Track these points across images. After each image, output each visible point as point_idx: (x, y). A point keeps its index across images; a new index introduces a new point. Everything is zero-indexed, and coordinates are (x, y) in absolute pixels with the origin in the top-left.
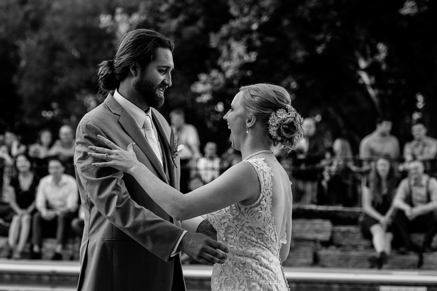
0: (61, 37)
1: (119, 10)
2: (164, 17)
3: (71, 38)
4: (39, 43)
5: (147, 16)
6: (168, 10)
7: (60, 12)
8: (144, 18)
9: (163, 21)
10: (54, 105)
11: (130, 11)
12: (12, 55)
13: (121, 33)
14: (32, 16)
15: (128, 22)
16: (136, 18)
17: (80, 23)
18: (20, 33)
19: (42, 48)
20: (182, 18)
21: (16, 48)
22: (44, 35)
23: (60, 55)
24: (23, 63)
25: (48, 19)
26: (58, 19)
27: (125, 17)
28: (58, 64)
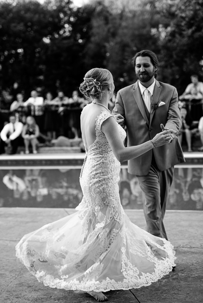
0: (127, 40)
1: (160, 26)
2: (184, 28)
3: (132, 40)
4: (116, 43)
5: (175, 28)
6: (185, 24)
7: (126, 27)
8: (173, 29)
9: (184, 30)
10: (125, 74)
11: (166, 26)
12: (103, 50)
13: (162, 37)
14: (112, 30)
15: (166, 32)
16: (169, 29)
17: (137, 32)
18: (106, 40)
19: (118, 46)
20: (194, 28)
21: (105, 47)
22: (118, 39)
23: (127, 49)
24: (108, 54)
25: (120, 31)
26: (125, 31)
27: (164, 29)
28: (126, 54)
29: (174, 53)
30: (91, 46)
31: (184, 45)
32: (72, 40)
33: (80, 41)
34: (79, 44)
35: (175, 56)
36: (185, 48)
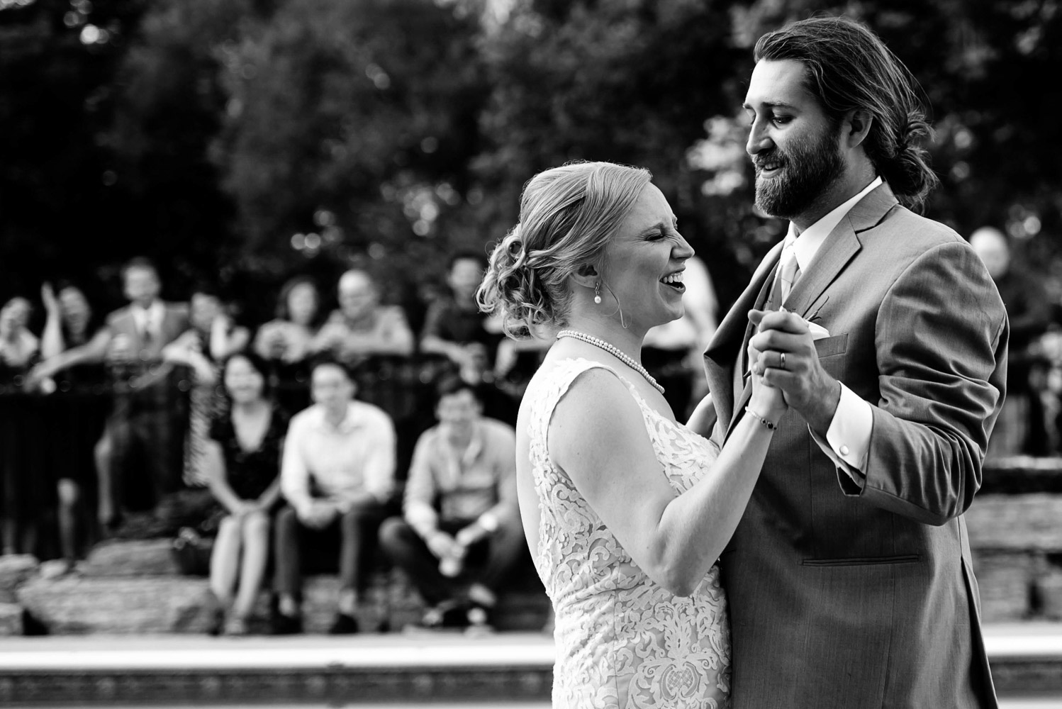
0: (336, 34)
3: (362, 36)
4: (277, 50)
10: (323, 217)
12: (204, 86)
18: (226, 28)
19: (283, 64)
21: (214, 66)
22: (288, 28)
23: (334, 81)
24: (235, 108)
28: (328, 106)
29: (558, 102)
30: (145, 61)
31: (615, 64)
32: (43, 27)
33: (90, 35)
34: (84, 50)
35: (562, 120)
36: (617, 77)
